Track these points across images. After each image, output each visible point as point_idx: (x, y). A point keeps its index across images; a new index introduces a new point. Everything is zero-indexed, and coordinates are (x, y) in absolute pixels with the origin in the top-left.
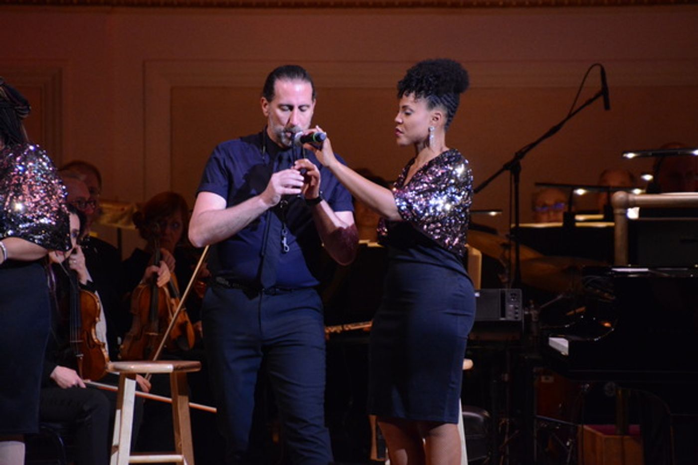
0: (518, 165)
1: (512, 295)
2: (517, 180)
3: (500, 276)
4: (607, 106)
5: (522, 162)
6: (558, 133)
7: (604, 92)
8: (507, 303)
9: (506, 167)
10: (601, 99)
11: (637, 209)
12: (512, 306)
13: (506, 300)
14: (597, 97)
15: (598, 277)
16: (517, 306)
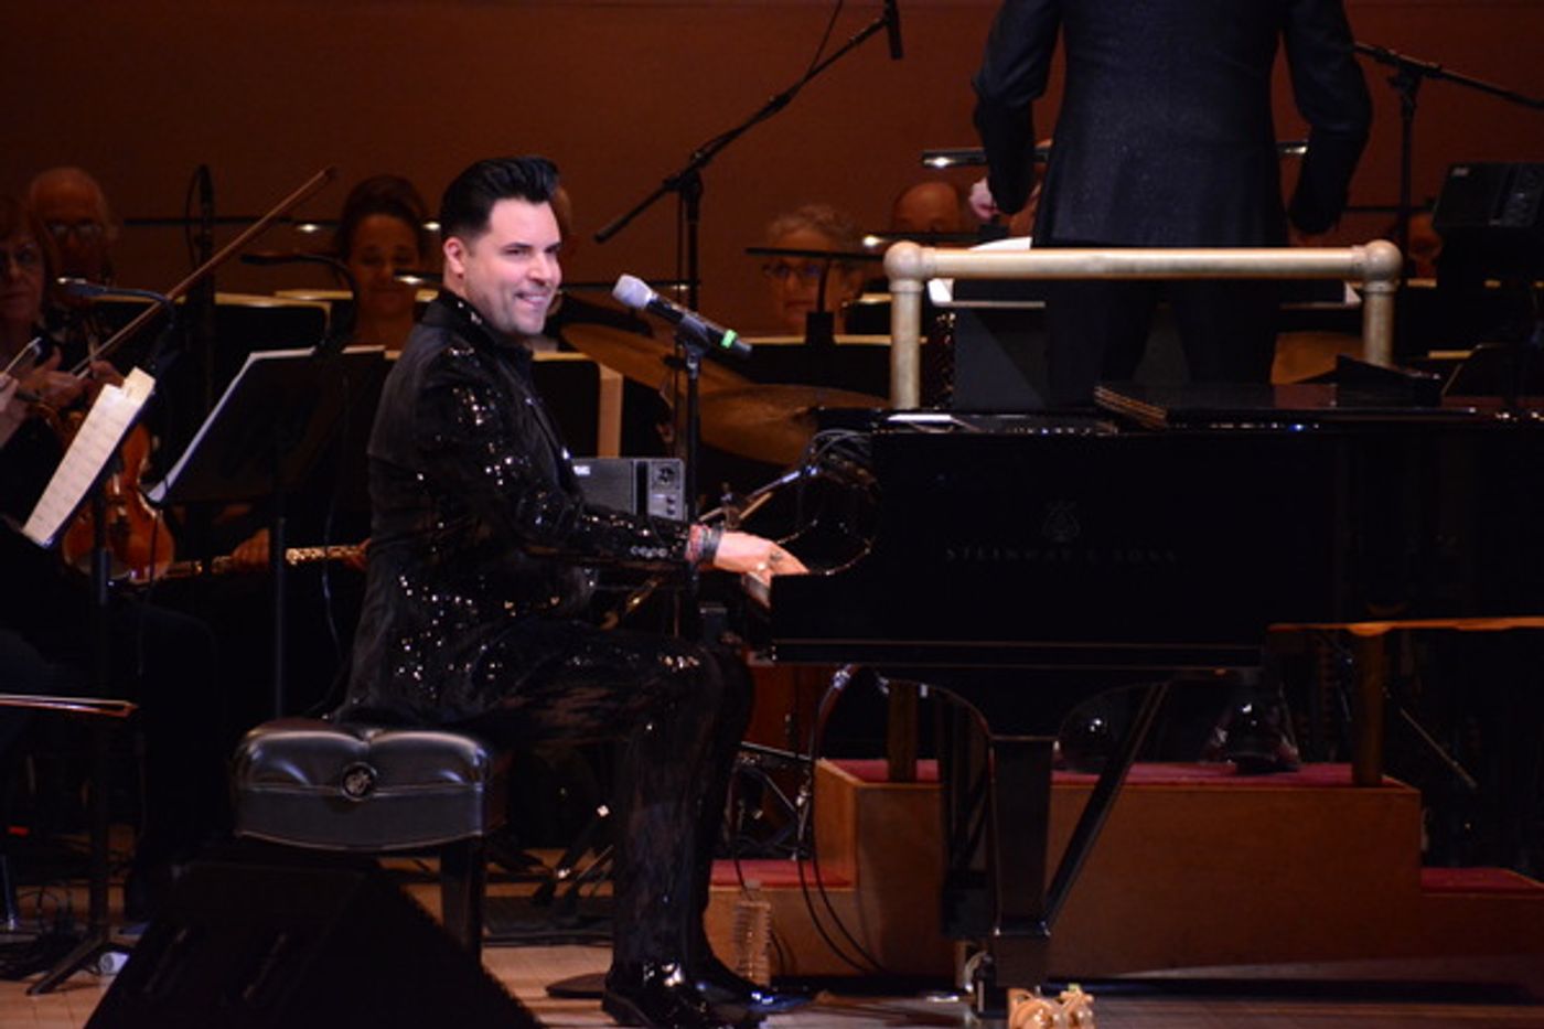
0: (697, 179)
1: (663, 471)
2: (693, 215)
3: (660, 429)
4: (896, 51)
5: (704, 173)
6: (787, 109)
7: (891, 19)
8: (650, 492)
9: (669, 185)
10: (883, 33)
11: (950, 282)
12: (661, 496)
13: (650, 483)
14: (873, 29)
15: (850, 434)
16: (673, 497)
